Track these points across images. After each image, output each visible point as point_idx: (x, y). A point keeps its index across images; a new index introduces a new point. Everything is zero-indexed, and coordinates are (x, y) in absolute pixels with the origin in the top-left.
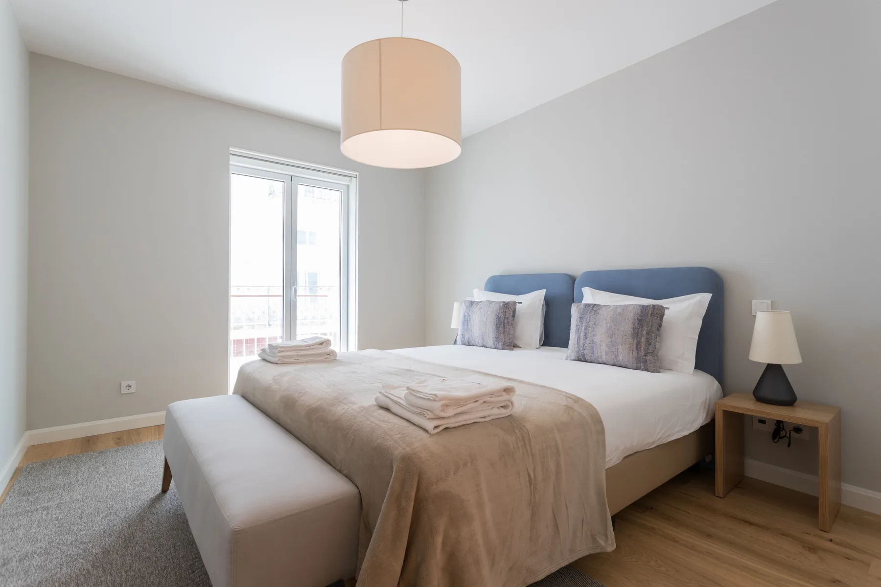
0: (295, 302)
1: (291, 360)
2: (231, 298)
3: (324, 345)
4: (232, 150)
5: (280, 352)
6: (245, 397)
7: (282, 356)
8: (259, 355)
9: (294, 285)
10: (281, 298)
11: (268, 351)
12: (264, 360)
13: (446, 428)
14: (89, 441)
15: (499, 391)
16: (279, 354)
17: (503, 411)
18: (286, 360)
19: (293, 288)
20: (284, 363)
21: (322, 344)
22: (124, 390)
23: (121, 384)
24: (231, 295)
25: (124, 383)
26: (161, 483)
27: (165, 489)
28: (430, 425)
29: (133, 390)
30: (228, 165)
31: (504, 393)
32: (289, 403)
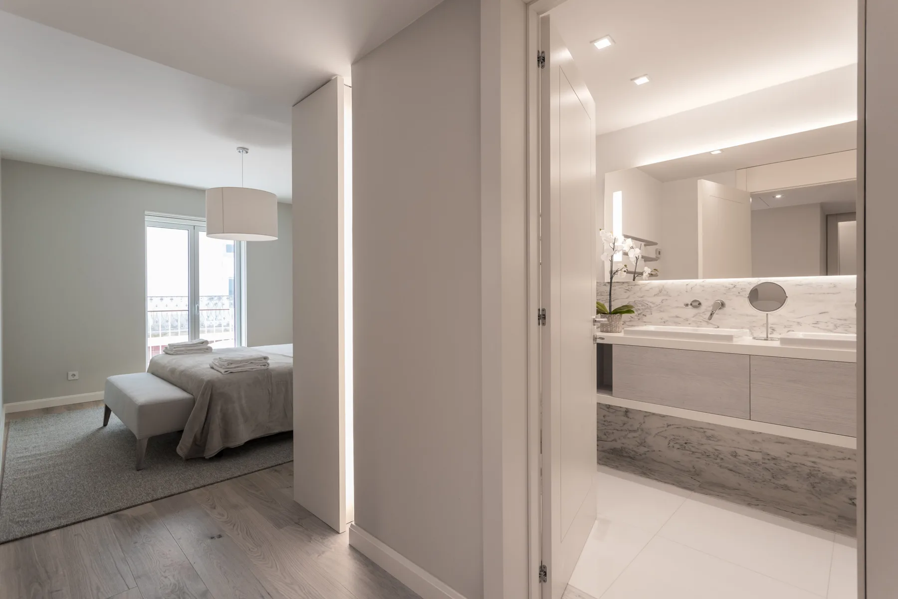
0: (199, 316)
1: (183, 352)
2: (148, 313)
3: (204, 344)
4: (146, 213)
5: (175, 348)
6: (153, 374)
7: (176, 350)
8: (164, 351)
9: (197, 304)
10: (187, 312)
11: (168, 348)
12: (167, 353)
13: (231, 372)
14: (47, 410)
15: (261, 358)
16: (174, 349)
17: (263, 367)
18: (179, 353)
19: (196, 306)
20: (177, 354)
21: (202, 343)
22: (70, 378)
23: (68, 374)
24: (148, 310)
25: (70, 373)
26: (103, 421)
27: (105, 424)
28: (223, 371)
29: (76, 377)
30: (144, 221)
31: (263, 359)
32: (173, 371)
